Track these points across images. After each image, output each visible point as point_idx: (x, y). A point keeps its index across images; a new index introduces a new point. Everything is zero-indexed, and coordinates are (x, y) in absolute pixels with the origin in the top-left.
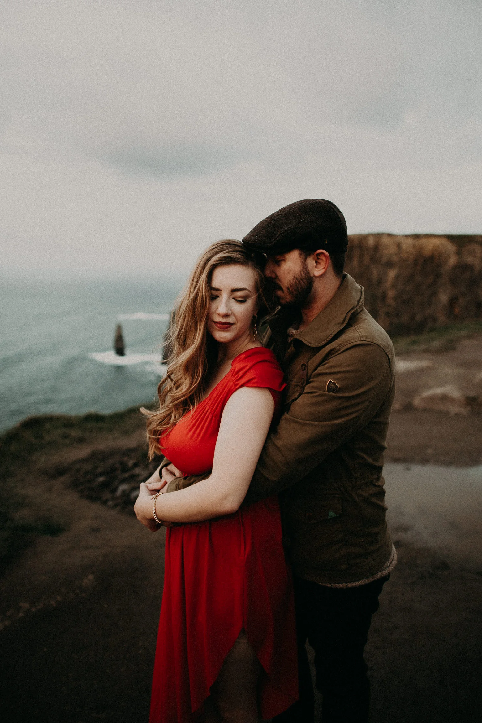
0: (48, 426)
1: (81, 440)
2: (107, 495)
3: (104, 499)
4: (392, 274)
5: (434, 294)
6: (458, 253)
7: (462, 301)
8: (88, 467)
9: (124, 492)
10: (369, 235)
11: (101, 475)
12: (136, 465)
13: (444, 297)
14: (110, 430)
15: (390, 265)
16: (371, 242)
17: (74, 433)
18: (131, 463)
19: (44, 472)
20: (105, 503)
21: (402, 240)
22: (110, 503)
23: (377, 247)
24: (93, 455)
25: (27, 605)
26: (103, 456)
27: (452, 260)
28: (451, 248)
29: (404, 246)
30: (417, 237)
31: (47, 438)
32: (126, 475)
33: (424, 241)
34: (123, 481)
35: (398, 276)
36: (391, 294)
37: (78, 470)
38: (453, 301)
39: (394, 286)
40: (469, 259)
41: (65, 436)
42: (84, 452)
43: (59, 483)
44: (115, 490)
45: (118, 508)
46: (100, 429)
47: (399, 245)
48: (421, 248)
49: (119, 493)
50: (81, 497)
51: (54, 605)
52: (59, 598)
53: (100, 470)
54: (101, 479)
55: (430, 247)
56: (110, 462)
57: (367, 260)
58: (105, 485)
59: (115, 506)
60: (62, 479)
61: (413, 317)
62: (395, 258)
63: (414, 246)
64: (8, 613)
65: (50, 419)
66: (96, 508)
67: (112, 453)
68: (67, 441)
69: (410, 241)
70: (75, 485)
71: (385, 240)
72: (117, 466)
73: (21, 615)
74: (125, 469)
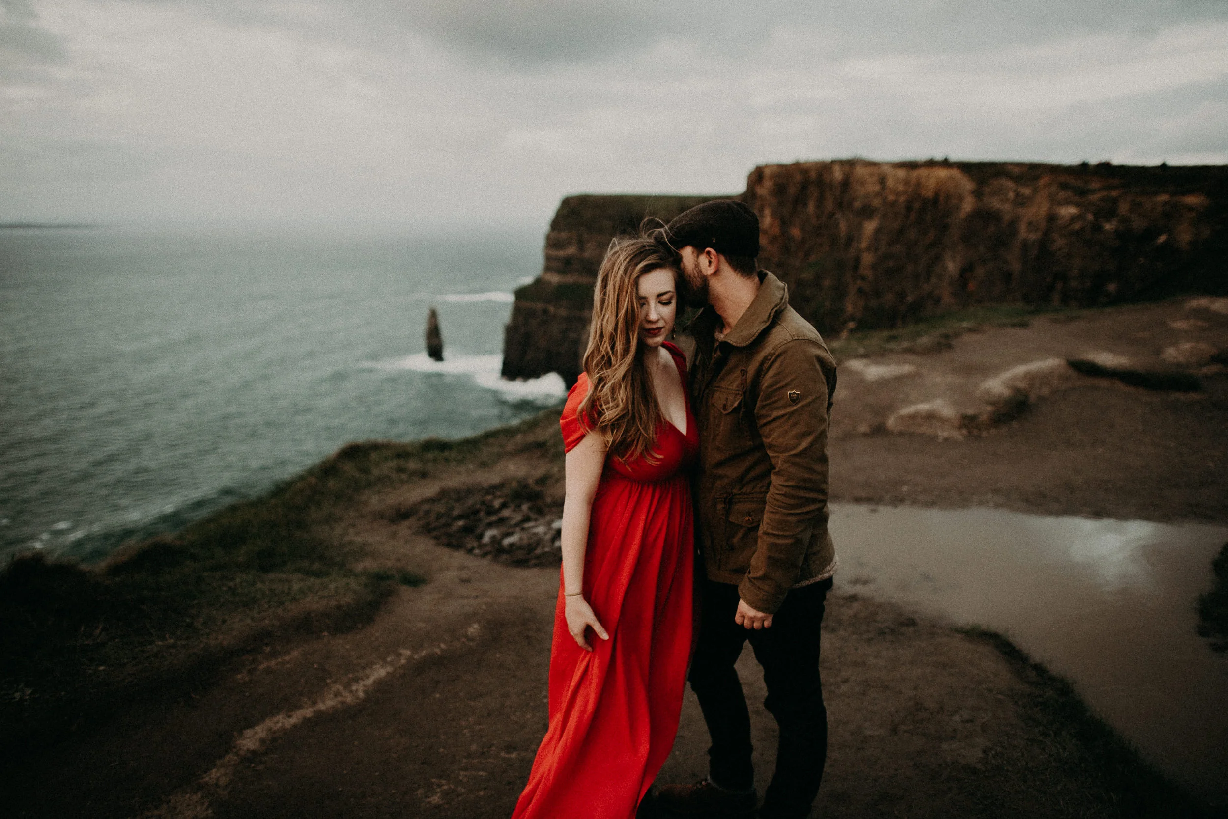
0: (374, 456)
1: (424, 475)
2: (471, 542)
3: (469, 546)
4: (870, 227)
5: (938, 258)
6: (978, 194)
7: (980, 272)
8: (440, 508)
9: (493, 538)
10: (833, 162)
11: (460, 517)
12: (504, 506)
13: (952, 266)
14: (461, 462)
15: (867, 212)
16: (838, 174)
17: (413, 465)
18: (497, 503)
19: (379, 516)
20: (470, 551)
21: (887, 169)
22: (477, 551)
23: (846, 183)
24: (444, 493)
25: (407, 652)
26: (460, 494)
27: (968, 205)
28: (967, 184)
29: (890, 183)
30: (911, 166)
31: (376, 472)
32: (493, 518)
33: (923, 172)
34: (490, 525)
35: (878, 231)
36: (867, 259)
37: (427, 513)
38: (966, 271)
39: (873, 247)
40: (995, 203)
41: (400, 470)
42: (430, 489)
43: (404, 529)
44: (481, 536)
45: (489, 557)
46: (447, 460)
47: (882, 180)
48: (919, 184)
49: (486, 539)
50: (438, 545)
51: (439, 653)
52: (443, 646)
53: (456, 512)
54: (461, 523)
55: (932, 183)
56: (470, 502)
57: (829, 205)
58: (468, 530)
59: (484, 555)
60: (407, 523)
61: (901, 295)
62: (876, 202)
63: (906, 182)
64: (389, 659)
65: (375, 447)
66: (459, 557)
67: (470, 491)
68: (404, 476)
69: (901, 173)
70: (427, 530)
71: (860, 171)
72: (478, 506)
73: (403, 661)
74: (491, 511)
